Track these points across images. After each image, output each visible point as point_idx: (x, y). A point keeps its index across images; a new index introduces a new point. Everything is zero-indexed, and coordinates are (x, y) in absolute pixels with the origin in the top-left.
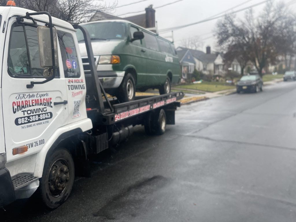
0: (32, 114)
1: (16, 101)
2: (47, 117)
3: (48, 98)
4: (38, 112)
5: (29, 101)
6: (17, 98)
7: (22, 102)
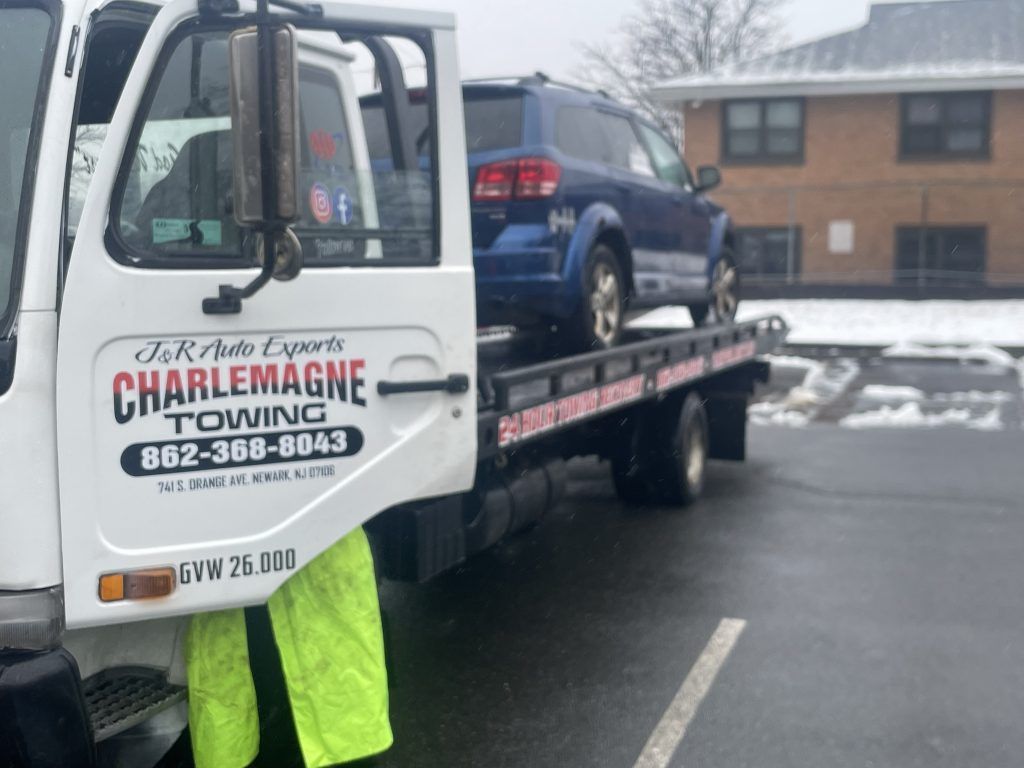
0: (226, 431)
1: (133, 369)
2: (325, 448)
3: (342, 364)
4: (267, 424)
5: (215, 372)
6: (144, 357)
7: (173, 375)
